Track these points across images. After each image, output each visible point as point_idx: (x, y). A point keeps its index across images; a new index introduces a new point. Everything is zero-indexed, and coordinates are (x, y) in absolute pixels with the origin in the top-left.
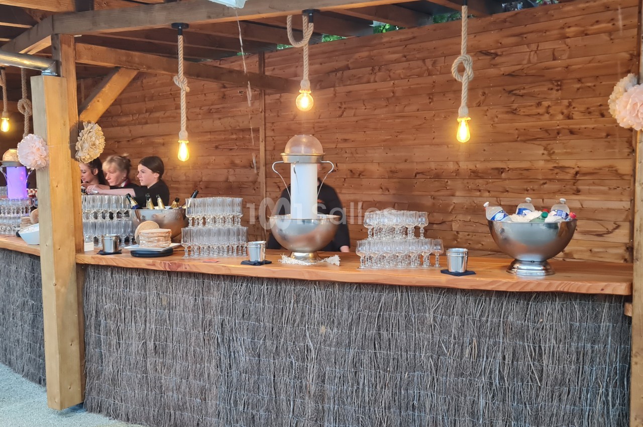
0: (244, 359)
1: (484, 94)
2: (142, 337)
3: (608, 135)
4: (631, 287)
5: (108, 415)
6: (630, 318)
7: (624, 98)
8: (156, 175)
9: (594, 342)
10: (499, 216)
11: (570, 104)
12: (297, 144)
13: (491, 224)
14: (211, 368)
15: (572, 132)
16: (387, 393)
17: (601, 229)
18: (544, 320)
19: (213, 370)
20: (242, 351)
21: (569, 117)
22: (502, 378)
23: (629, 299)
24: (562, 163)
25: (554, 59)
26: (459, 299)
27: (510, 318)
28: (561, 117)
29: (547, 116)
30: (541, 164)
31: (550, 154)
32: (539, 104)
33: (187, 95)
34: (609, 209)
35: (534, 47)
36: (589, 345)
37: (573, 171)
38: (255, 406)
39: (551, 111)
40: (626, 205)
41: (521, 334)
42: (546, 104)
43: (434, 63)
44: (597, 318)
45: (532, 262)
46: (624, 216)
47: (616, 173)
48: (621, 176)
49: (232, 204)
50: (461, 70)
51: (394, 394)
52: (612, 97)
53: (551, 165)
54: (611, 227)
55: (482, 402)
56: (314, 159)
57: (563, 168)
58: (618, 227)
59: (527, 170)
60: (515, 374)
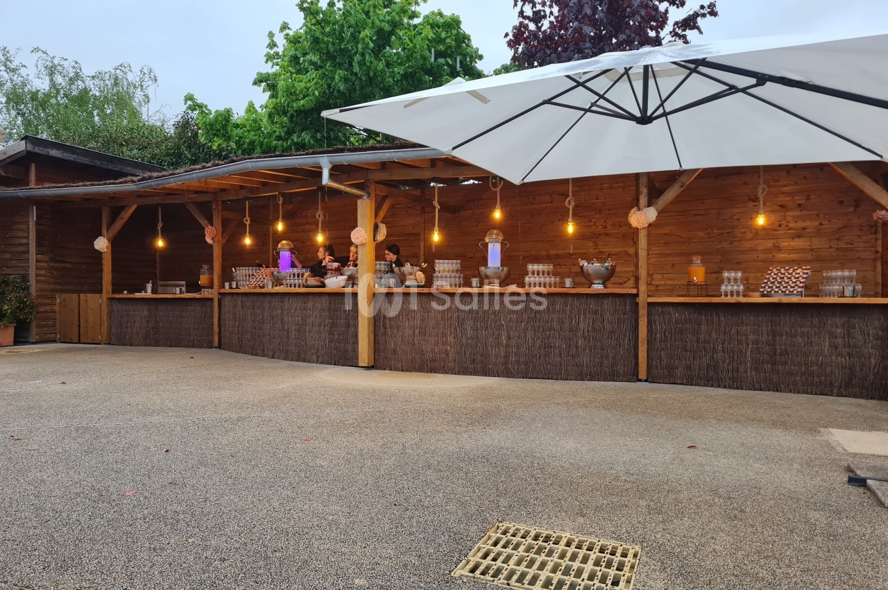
0: (470, 333)
1: (562, 215)
2: (413, 328)
3: (623, 236)
4: (638, 291)
5: (391, 369)
6: (638, 303)
7: (634, 216)
8: (395, 256)
9: (624, 315)
10: (586, 264)
11: (605, 221)
12: (492, 234)
13: (582, 267)
14: (451, 339)
15: (606, 235)
16: (539, 341)
17: (621, 281)
18: (605, 306)
19: (452, 340)
20: (469, 329)
21: (605, 227)
22: (588, 332)
23: (637, 295)
24: (602, 250)
25: (597, 199)
26: (570, 299)
27: (591, 306)
28: (601, 227)
29: (594, 227)
30: (592, 250)
31: (596, 246)
32: (590, 221)
33: (439, 210)
34: (625, 271)
35: (587, 193)
36: (622, 316)
37: (607, 254)
38: (474, 354)
39: (596, 224)
40: (632, 268)
41: (596, 312)
42: (593, 220)
43: (534, 199)
44: (625, 305)
45: (599, 284)
46: (631, 274)
47: (627, 254)
48: (630, 255)
49: (457, 263)
50: (569, 202)
51: (542, 342)
52: (630, 215)
53: (596, 251)
54: (626, 280)
55: (580, 342)
56: (500, 241)
57: (602, 252)
58: (629, 279)
59: (585, 253)
60: (594, 329)
